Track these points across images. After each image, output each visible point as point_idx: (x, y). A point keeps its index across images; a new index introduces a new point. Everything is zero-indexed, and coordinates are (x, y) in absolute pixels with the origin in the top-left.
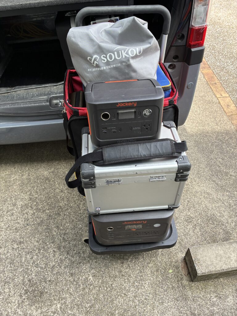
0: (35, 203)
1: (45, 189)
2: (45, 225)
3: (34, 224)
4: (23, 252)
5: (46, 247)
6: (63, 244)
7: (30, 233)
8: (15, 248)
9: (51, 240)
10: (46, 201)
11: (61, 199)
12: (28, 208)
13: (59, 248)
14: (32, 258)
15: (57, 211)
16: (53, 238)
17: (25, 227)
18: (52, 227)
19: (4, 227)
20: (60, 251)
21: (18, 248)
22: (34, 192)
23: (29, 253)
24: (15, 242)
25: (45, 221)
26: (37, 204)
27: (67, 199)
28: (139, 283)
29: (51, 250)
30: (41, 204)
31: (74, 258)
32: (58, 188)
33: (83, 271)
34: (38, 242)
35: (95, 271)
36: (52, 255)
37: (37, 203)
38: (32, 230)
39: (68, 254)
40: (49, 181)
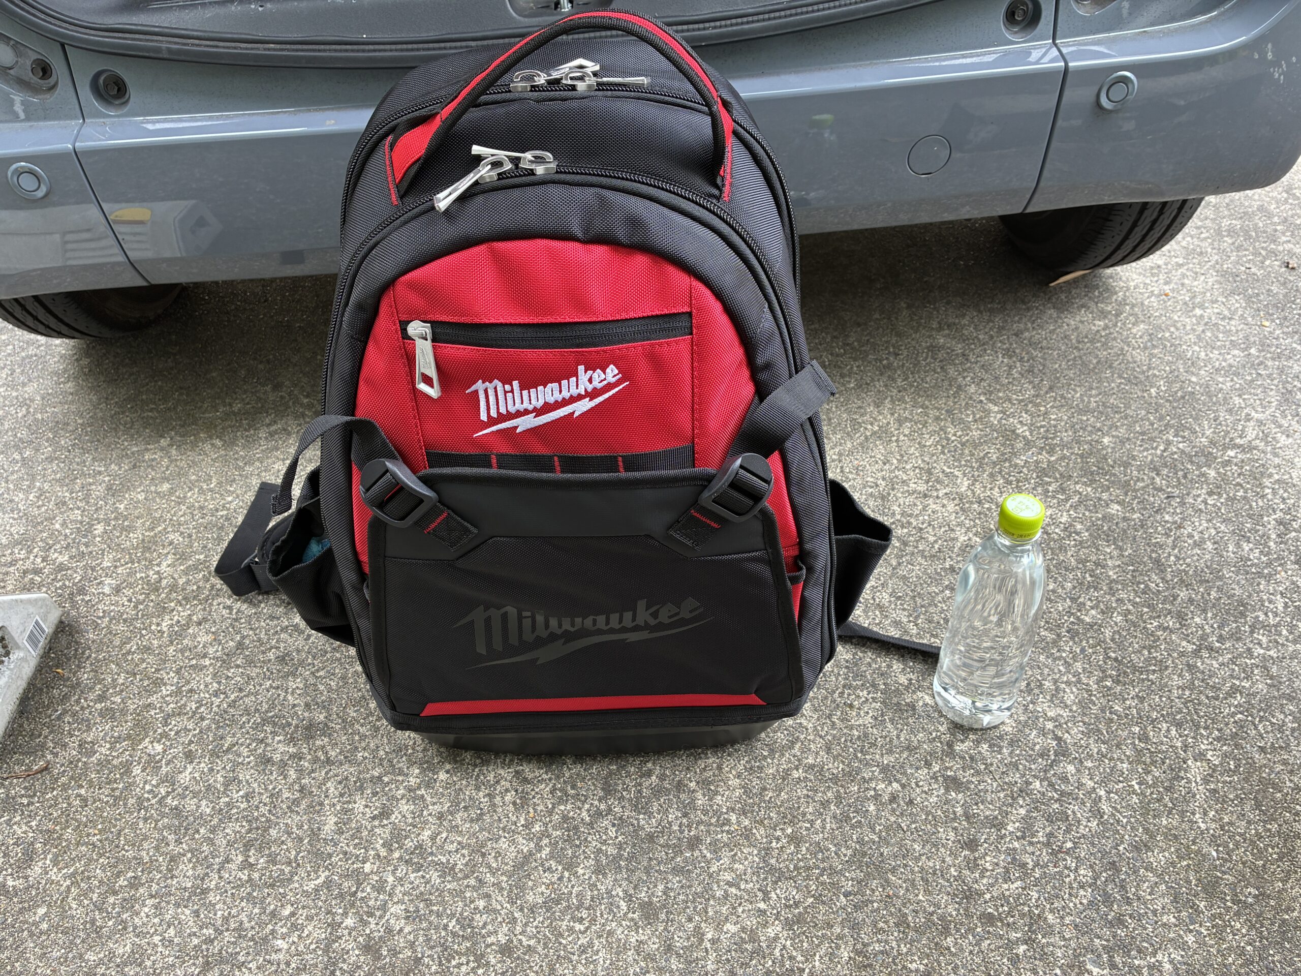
4: (326, 779)
8: (277, 757)
14: (381, 814)
19: (211, 650)
21: (299, 757)
23: (362, 789)
24: (275, 724)
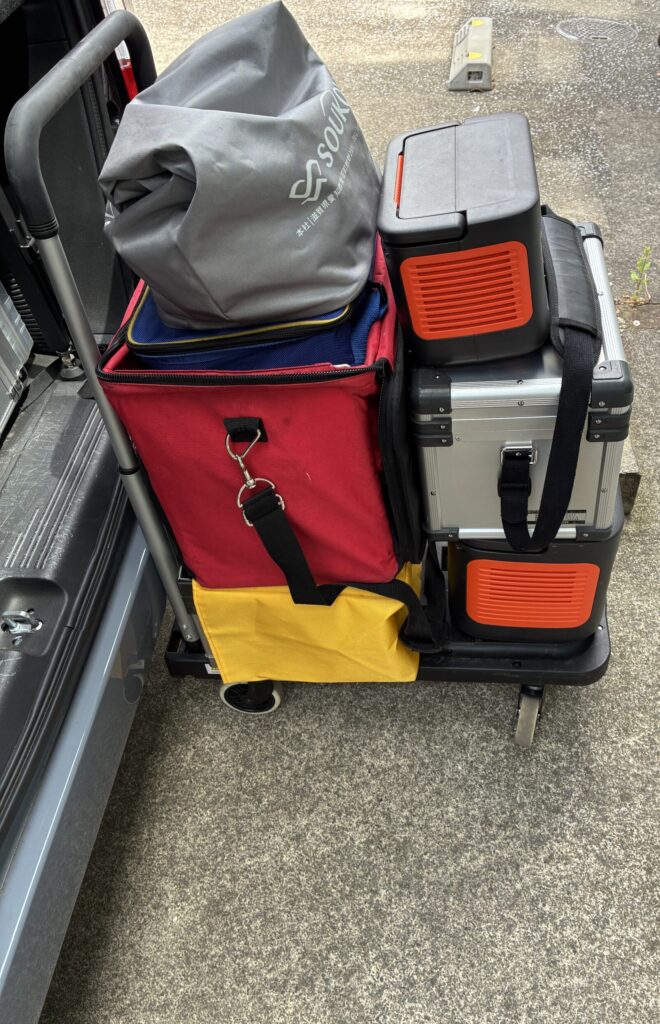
0: (332, 956)
1: (270, 914)
2: (444, 901)
3: (435, 953)
4: (547, 988)
5: (533, 892)
6: (524, 828)
7: (472, 966)
9: (506, 873)
10: (333, 904)
11: (334, 840)
12: (353, 990)
13: (538, 841)
15: (389, 855)
16: (498, 866)
17: (441, 994)
18: (456, 872)
20: (549, 838)
22: (270, 971)
25: (423, 905)
26: (341, 947)
27: (340, 814)
28: (640, 620)
29: (545, 872)
30: (343, 928)
31: (572, 791)
32: (281, 853)
33: (615, 763)
34: (510, 928)
35: (611, 728)
36: (562, 867)
37: (332, 948)
38: (459, 956)
39: (557, 810)
40: (230, 896)
